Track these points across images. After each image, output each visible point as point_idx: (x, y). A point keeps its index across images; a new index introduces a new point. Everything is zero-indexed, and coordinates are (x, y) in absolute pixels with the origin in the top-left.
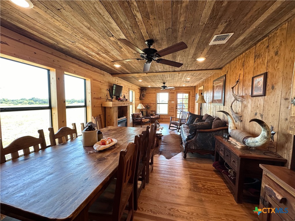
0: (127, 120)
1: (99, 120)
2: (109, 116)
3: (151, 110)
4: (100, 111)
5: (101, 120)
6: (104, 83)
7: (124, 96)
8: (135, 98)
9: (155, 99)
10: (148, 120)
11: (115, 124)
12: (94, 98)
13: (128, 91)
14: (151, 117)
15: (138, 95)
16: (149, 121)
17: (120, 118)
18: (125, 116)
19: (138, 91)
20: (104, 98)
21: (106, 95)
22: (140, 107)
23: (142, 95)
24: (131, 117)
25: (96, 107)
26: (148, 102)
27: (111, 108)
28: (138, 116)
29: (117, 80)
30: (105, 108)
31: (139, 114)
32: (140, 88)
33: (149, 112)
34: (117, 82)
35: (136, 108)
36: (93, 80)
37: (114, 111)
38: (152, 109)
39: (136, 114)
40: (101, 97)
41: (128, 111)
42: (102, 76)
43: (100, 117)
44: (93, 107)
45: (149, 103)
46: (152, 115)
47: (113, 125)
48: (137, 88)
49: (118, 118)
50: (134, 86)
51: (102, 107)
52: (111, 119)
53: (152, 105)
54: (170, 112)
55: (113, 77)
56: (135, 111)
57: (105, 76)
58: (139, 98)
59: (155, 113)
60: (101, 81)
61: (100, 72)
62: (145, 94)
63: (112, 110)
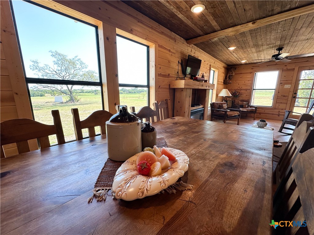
0: (204, 110)
1: (165, 107)
2: (179, 102)
3: (241, 98)
4: (166, 95)
5: (167, 108)
6: (174, 53)
7: (203, 75)
8: (218, 81)
9: (250, 82)
10: (236, 113)
11: (186, 114)
12: (159, 74)
13: (209, 69)
14: (241, 109)
15: (223, 76)
16: (239, 115)
17: (194, 107)
18: (202, 105)
19: (223, 70)
20: (174, 76)
21: (176, 72)
22: (224, 93)
23: (228, 76)
24: (210, 108)
25: (162, 88)
26: (236, 88)
27: (182, 90)
28: (220, 106)
29: (193, 51)
30: (174, 90)
31: (222, 104)
32: (226, 66)
33: (238, 101)
34: (194, 53)
35: (217, 95)
36: (159, 47)
37: (186, 95)
38: (244, 97)
39: (217, 103)
40: (169, 75)
41: (207, 98)
42: (173, 41)
43: (167, 103)
44: (158, 87)
45: (239, 88)
46: (242, 106)
47: (183, 116)
48: (221, 65)
49: (192, 106)
50: (218, 62)
51: (170, 89)
52: (182, 107)
53: (243, 91)
54: (279, 103)
55: (188, 45)
56: (216, 100)
57: (177, 42)
58: (223, 81)
59: (248, 104)
60: (171, 50)
61: (169, 34)
62: (234, 74)
63: (184, 93)
